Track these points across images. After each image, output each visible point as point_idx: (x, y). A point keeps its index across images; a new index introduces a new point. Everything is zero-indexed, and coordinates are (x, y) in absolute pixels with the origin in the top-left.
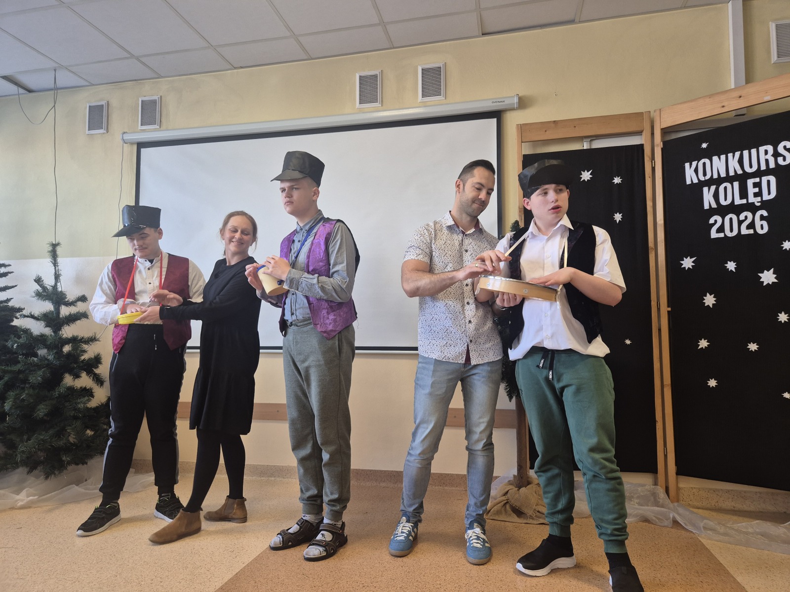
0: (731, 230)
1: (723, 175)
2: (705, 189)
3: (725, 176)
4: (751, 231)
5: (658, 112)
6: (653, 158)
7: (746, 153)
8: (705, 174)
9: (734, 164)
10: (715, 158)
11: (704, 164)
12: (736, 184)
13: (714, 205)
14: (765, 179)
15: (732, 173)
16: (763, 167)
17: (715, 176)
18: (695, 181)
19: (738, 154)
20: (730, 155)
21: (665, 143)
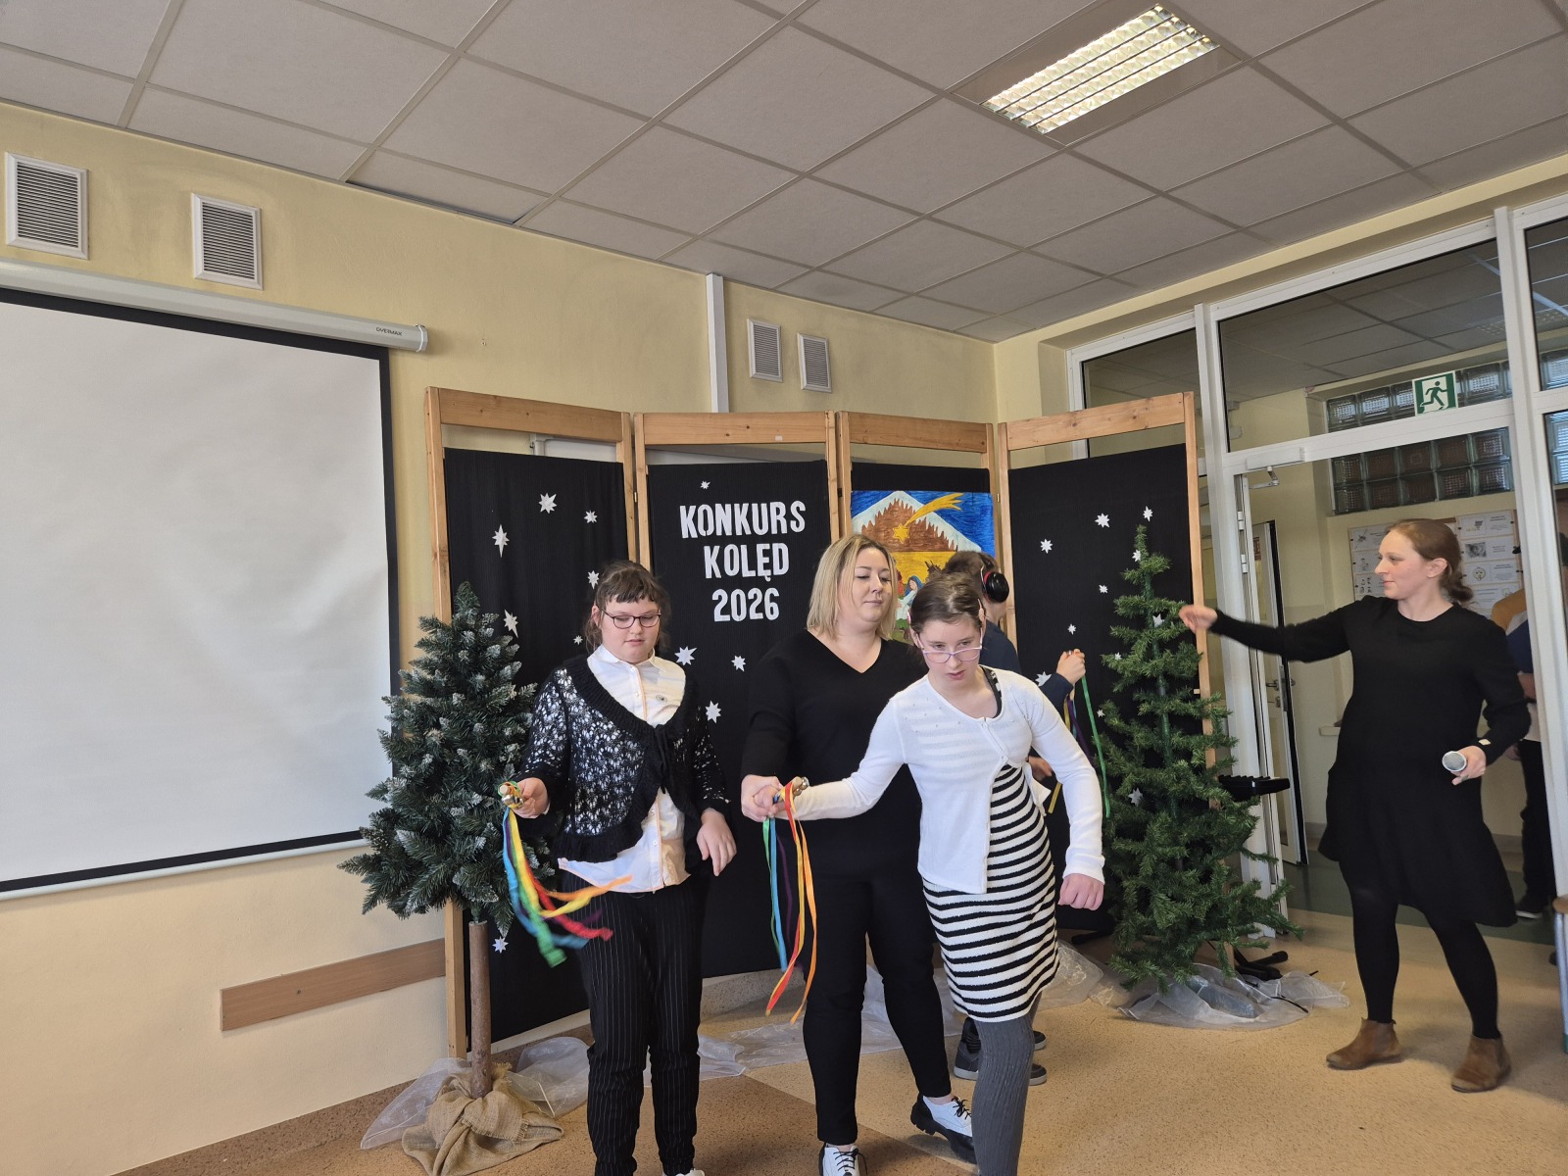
0: (739, 613)
1: (729, 533)
2: (707, 549)
3: (730, 534)
4: (760, 616)
5: (640, 418)
6: (635, 490)
7: (755, 506)
8: (706, 528)
9: (741, 518)
10: (718, 506)
11: (705, 512)
12: (744, 548)
13: (718, 575)
14: (776, 547)
15: (739, 533)
16: (774, 531)
17: (719, 533)
18: (694, 535)
19: (745, 506)
20: (737, 506)
21: (651, 468)
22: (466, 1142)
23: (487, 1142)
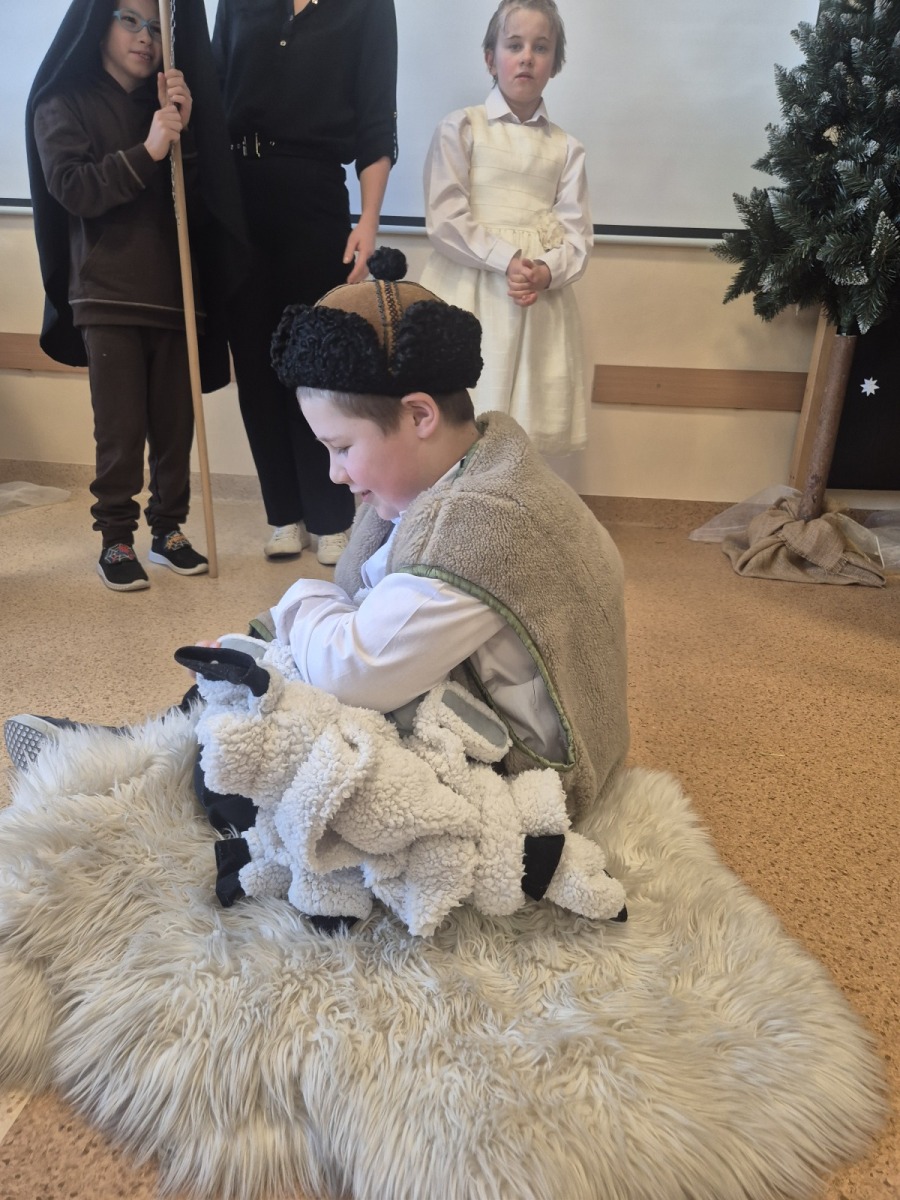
22: (775, 553)
23: (799, 561)
